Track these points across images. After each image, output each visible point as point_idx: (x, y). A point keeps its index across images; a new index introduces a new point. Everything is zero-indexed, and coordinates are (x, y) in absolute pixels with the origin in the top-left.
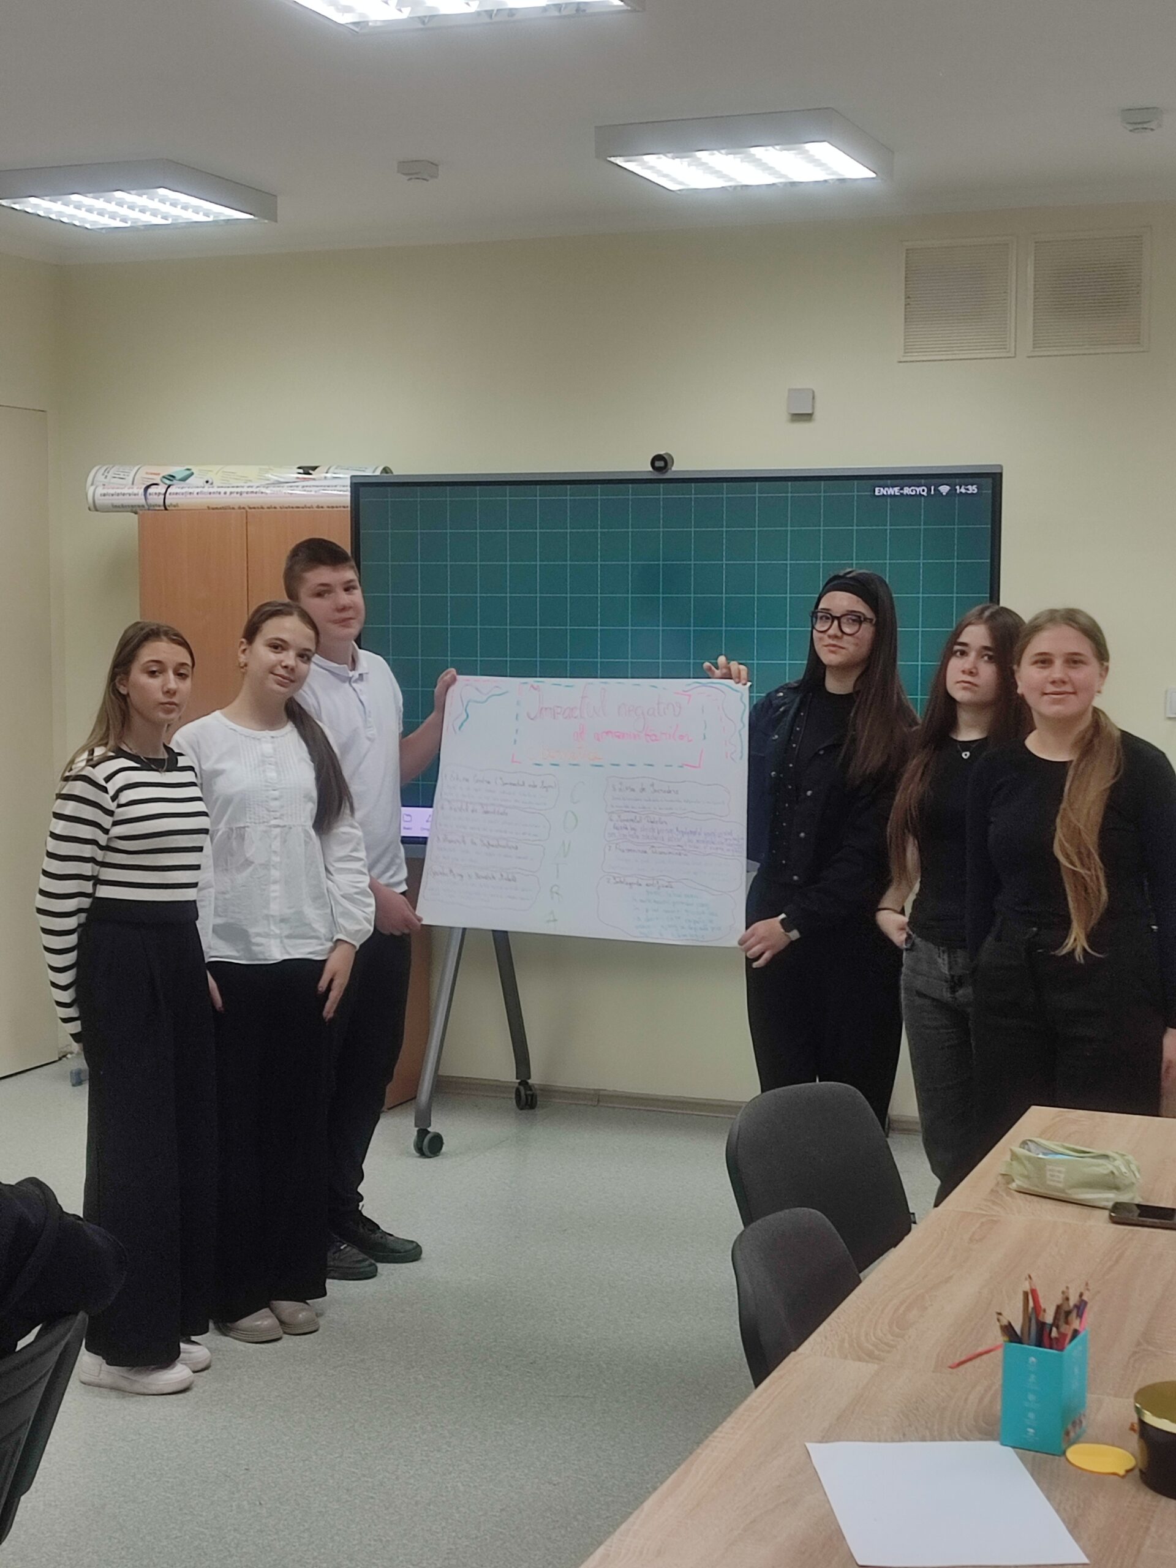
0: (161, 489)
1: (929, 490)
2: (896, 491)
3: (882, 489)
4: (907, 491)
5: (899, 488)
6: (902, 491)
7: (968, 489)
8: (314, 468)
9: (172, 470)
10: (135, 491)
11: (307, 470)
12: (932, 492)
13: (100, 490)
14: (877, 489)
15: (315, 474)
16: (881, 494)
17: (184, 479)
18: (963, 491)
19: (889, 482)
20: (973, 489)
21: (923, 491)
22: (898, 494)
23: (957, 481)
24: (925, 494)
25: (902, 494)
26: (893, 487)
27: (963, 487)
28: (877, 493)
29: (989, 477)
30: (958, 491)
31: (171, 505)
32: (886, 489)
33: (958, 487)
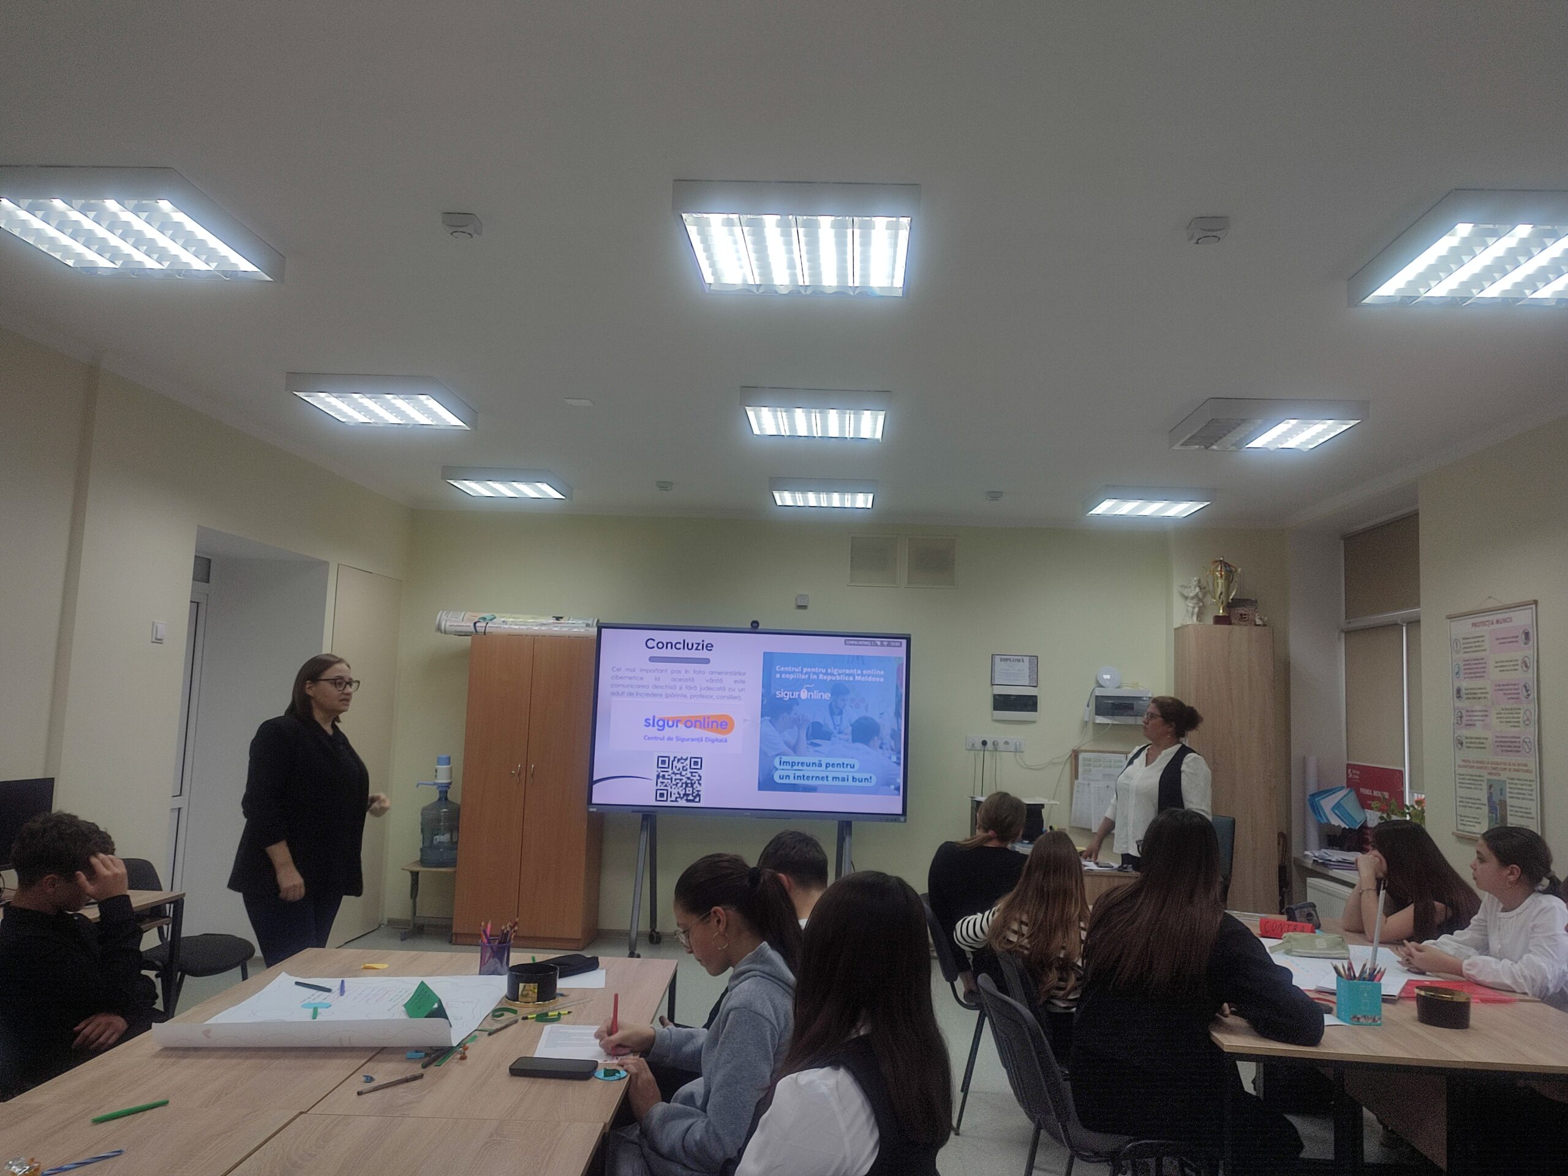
0: (484, 624)
8: (561, 618)
9: (484, 615)
10: (469, 624)
11: (558, 618)
13: (448, 623)
15: (562, 621)
17: (491, 620)
23: (891, 640)
31: (489, 632)
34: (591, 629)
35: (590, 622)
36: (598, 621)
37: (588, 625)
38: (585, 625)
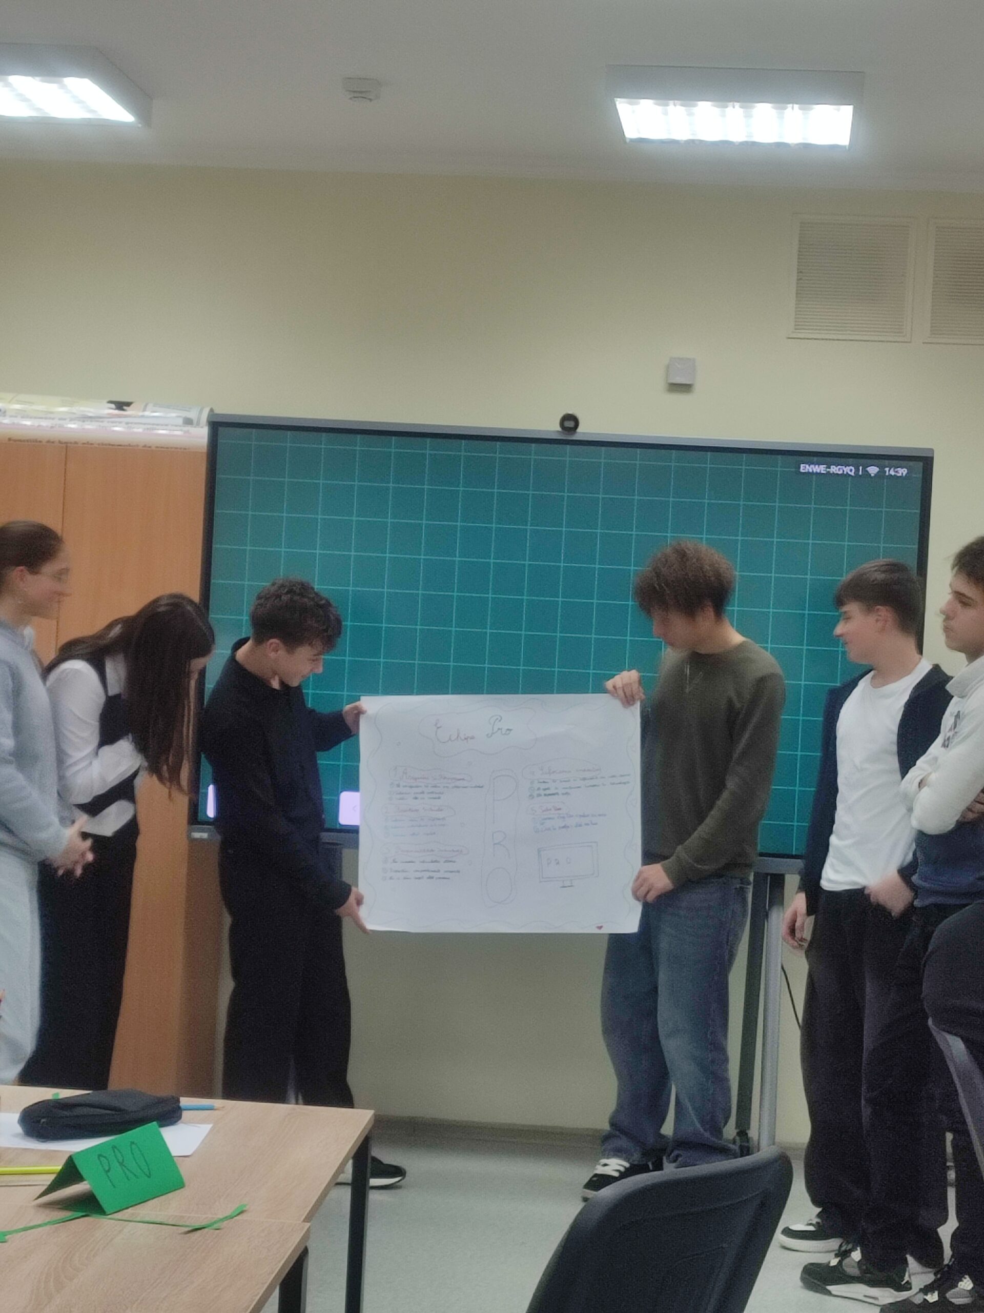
1: (857, 470)
2: (821, 469)
3: (807, 466)
4: (834, 469)
5: (825, 466)
6: (828, 470)
7: (897, 472)
8: (128, 404)
11: (121, 406)
12: (860, 473)
14: (802, 465)
15: (129, 411)
16: (806, 471)
18: (892, 472)
19: (815, 459)
20: (903, 472)
21: (851, 470)
22: (825, 472)
23: (887, 462)
24: (852, 474)
25: (829, 472)
26: (819, 464)
27: (892, 469)
28: (802, 470)
29: (921, 461)
30: (887, 474)
32: (812, 466)
33: (887, 469)
34: (193, 430)
35: (193, 415)
36: (212, 410)
37: (188, 422)
38: (180, 421)
